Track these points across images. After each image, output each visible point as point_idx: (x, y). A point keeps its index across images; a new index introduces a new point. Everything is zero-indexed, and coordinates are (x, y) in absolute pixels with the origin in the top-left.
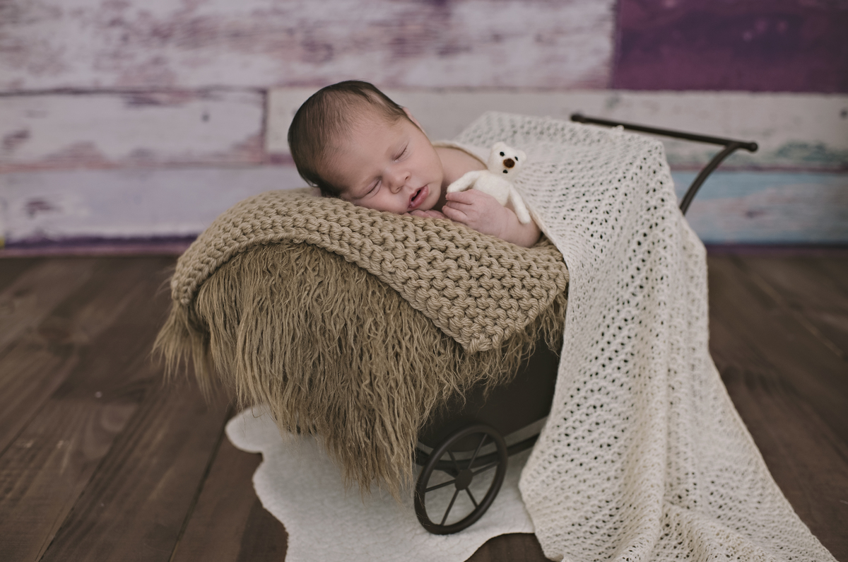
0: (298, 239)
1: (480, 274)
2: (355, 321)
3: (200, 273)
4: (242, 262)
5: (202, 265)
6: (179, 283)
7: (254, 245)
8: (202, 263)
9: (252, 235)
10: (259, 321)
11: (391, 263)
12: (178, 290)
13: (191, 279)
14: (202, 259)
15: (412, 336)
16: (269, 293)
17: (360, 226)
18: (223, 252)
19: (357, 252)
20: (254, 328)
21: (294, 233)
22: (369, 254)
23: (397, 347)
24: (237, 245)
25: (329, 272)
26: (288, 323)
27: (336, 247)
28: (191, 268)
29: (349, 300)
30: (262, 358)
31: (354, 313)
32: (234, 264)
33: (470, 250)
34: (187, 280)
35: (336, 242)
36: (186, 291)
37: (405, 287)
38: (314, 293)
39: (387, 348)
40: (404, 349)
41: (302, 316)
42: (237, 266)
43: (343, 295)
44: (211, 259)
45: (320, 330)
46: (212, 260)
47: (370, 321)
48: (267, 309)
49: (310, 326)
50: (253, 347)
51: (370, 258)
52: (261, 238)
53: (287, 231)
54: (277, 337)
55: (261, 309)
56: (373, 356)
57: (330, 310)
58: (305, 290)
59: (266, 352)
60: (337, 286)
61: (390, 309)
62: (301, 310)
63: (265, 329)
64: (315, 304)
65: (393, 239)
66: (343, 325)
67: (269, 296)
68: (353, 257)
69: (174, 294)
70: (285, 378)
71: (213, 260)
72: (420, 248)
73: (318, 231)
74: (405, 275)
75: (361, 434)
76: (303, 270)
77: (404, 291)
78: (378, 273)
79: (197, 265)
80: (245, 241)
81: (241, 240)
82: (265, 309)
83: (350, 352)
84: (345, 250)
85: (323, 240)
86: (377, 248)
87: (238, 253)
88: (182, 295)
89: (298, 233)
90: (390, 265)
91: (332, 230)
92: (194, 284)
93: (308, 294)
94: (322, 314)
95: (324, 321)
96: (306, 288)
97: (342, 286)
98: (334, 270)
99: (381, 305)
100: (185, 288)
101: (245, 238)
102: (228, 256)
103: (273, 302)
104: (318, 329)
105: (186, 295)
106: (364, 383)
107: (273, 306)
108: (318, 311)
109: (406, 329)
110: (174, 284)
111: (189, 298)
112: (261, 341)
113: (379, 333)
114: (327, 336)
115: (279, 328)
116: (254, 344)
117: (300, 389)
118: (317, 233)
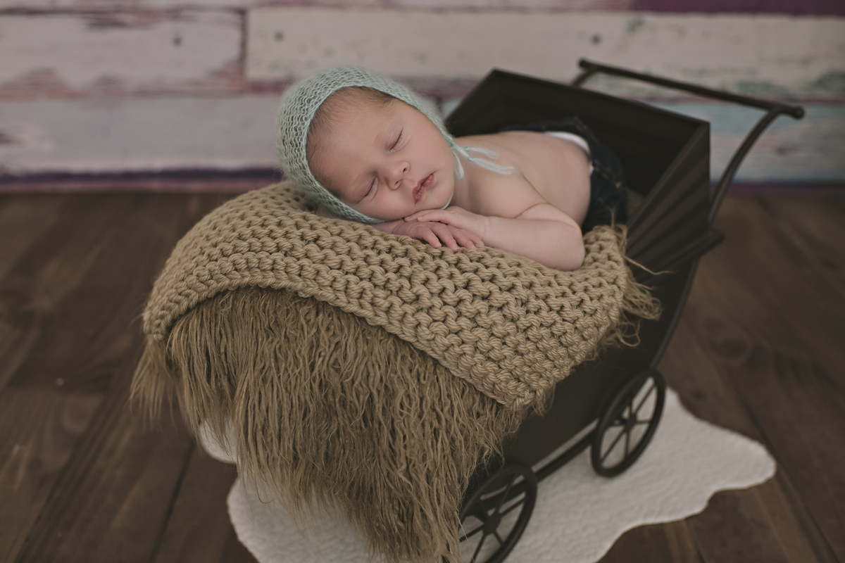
0: (304, 293)
1: (528, 325)
2: (383, 391)
3: (177, 306)
4: (233, 305)
5: (180, 297)
6: (152, 314)
7: (248, 286)
8: (180, 294)
9: (246, 273)
10: (263, 396)
11: (428, 327)
12: (151, 322)
13: (164, 312)
14: (179, 290)
15: (452, 406)
16: (273, 360)
17: (385, 279)
18: (208, 286)
19: (383, 314)
20: (257, 403)
21: (300, 285)
22: (399, 318)
23: (436, 424)
24: (227, 282)
25: (346, 329)
26: (299, 397)
27: (354, 308)
28: (165, 298)
29: (373, 365)
30: (269, 440)
31: (381, 380)
32: (222, 305)
33: (515, 293)
34: (161, 313)
35: (354, 301)
36: (159, 325)
37: (446, 354)
38: (330, 359)
39: (423, 425)
40: (444, 423)
41: (316, 387)
42: (227, 308)
43: (366, 359)
44: (192, 291)
45: (340, 401)
46: (193, 293)
47: (401, 393)
48: (272, 382)
49: (326, 396)
50: (257, 426)
51: (401, 321)
52: (259, 280)
53: (291, 279)
54: (286, 414)
55: (264, 380)
56: (407, 437)
57: (351, 378)
58: (319, 356)
59: (272, 430)
60: (357, 347)
61: (424, 379)
62: (314, 381)
63: (270, 404)
64: (332, 371)
65: (427, 294)
66: (368, 395)
67: (273, 365)
68: (377, 321)
69: (146, 327)
70: (296, 458)
71: (195, 293)
72: (460, 301)
73: (331, 286)
74: (446, 342)
75: (393, 518)
76: (314, 330)
77: (445, 358)
78: (412, 340)
79: (173, 296)
80: (237, 279)
81: (232, 277)
82: (269, 380)
83: (376, 426)
84: (367, 312)
85: (338, 298)
86: (409, 309)
87: (227, 291)
88: (154, 329)
89: (306, 285)
90: (428, 332)
91: (349, 286)
92: (169, 317)
93: (323, 361)
94: (342, 384)
95: (343, 391)
96: (320, 354)
97: (362, 347)
98: (352, 326)
99: (415, 372)
100: (157, 322)
101: (237, 275)
102: (213, 293)
103: (278, 370)
104: (337, 400)
105: (159, 330)
106: (400, 470)
107: (279, 378)
108: (337, 379)
109: (444, 398)
110: (146, 315)
111: (162, 334)
112: (266, 420)
113: (413, 408)
114: (348, 407)
115: (288, 404)
116: (259, 424)
117: (314, 467)
118: (329, 288)
